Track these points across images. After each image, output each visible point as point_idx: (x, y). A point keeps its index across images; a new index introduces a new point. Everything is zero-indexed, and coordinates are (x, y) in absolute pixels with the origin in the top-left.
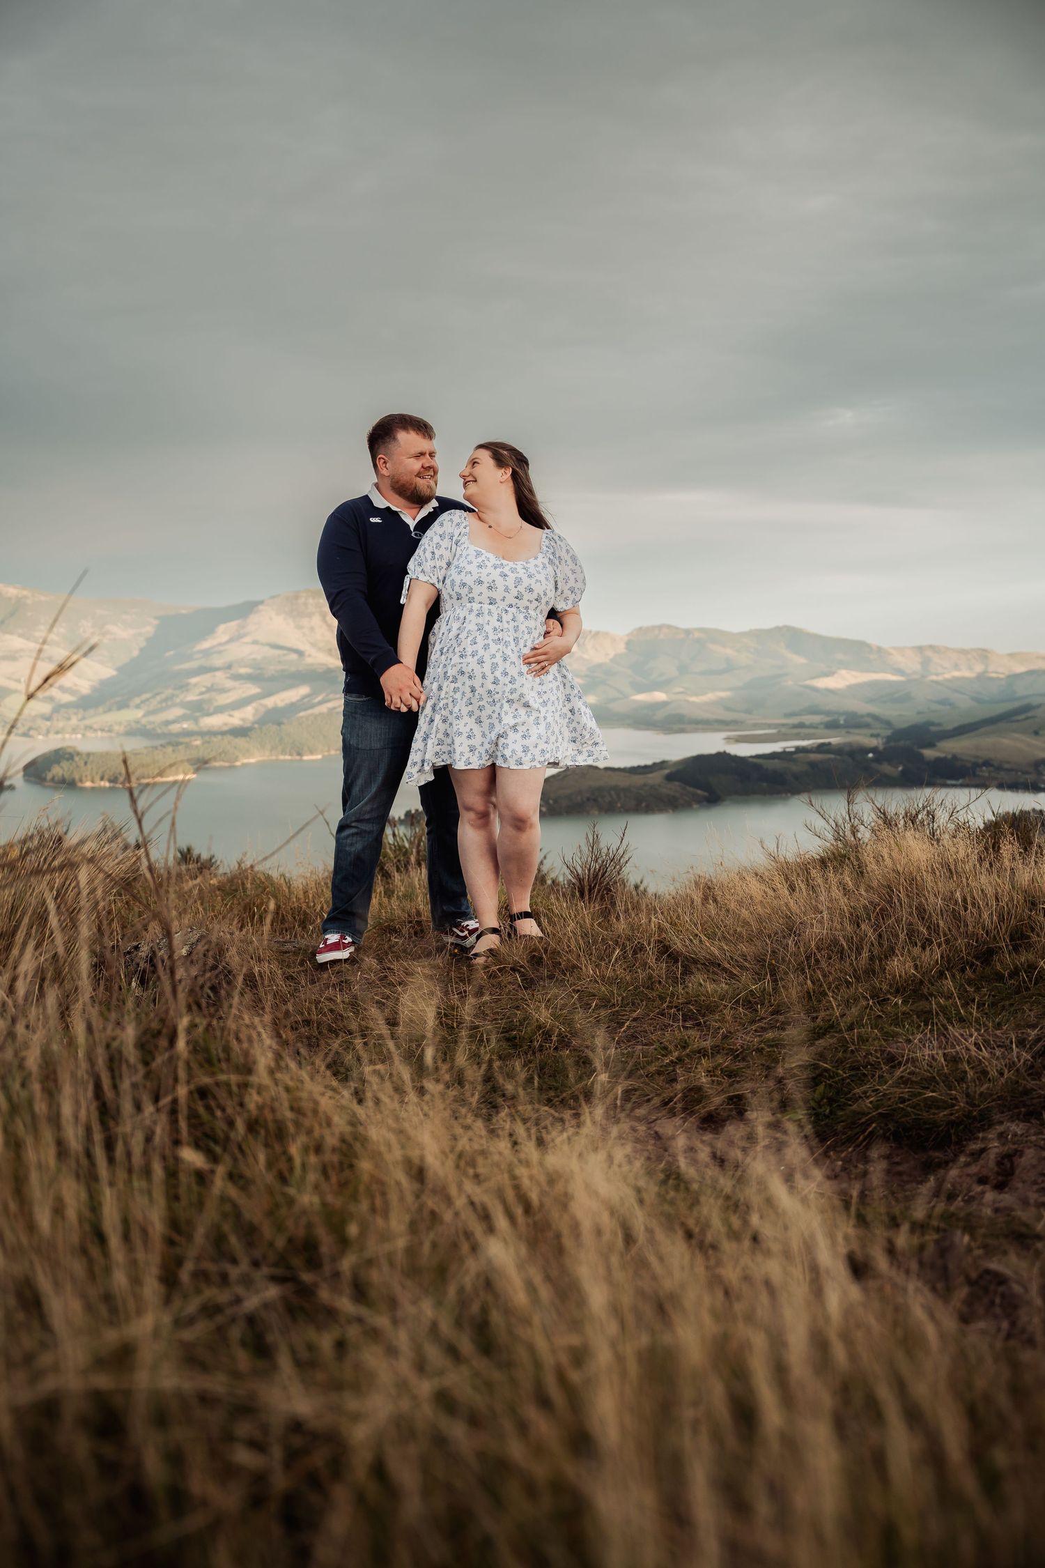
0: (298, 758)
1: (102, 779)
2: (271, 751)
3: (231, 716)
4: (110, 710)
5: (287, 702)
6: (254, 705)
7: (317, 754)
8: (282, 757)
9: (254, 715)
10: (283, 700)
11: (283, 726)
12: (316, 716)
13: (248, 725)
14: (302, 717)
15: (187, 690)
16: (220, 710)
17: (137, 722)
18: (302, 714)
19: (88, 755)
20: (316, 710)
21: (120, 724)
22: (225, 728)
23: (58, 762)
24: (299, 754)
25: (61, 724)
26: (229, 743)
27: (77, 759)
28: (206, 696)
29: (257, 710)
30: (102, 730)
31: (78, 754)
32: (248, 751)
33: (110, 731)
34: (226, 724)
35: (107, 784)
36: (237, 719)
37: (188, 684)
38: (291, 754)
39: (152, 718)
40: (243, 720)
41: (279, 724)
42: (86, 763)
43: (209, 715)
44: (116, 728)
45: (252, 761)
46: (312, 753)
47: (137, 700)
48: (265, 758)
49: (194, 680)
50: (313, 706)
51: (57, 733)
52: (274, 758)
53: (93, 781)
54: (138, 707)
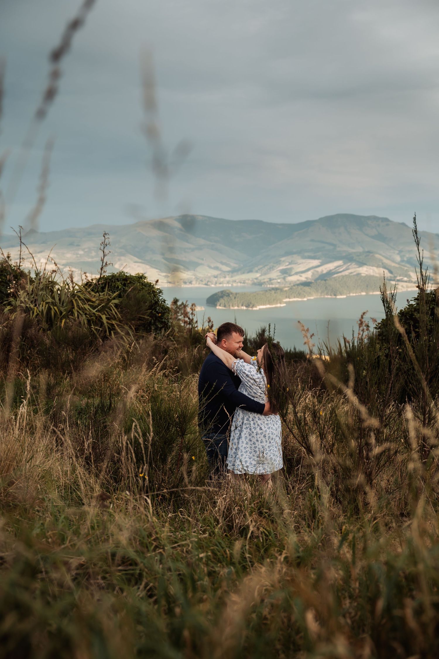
0: (334, 297)
1: (242, 305)
2: (321, 293)
3: (301, 276)
4: (244, 273)
5: (328, 269)
6: (312, 271)
7: (344, 295)
8: (326, 296)
9: (312, 276)
10: (326, 269)
11: (327, 281)
12: (343, 276)
13: (309, 281)
14: (336, 277)
15: (280, 264)
16: (297, 273)
17: (256, 279)
18: (335, 276)
19: (236, 294)
20: (344, 273)
21: (249, 280)
22: (298, 282)
23: (222, 297)
24: (335, 295)
25: (222, 280)
26: (301, 289)
27: (231, 296)
28: (289, 266)
29: (313, 273)
30: (241, 283)
31: (232, 293)
32: (310, 293)
33: (244, 283)
34: (298, 280)
35: (245, 308)
36: (303, 278)
37: (280, 261)
38: (331, 295)
39: (263, 277)
40: (307, 278)
41: (325, 280)
42: (235, 298)
43: (290, 275)
44: (247, 281)
45: (312, 298)
46: (341, 295)
47: (256, 269)
48: (318, 297)
49: (283, 259)
50: (341, 272)
51: (220, 284)
52: (322, 297)
53: (238, 306)
54: (257, 272)
